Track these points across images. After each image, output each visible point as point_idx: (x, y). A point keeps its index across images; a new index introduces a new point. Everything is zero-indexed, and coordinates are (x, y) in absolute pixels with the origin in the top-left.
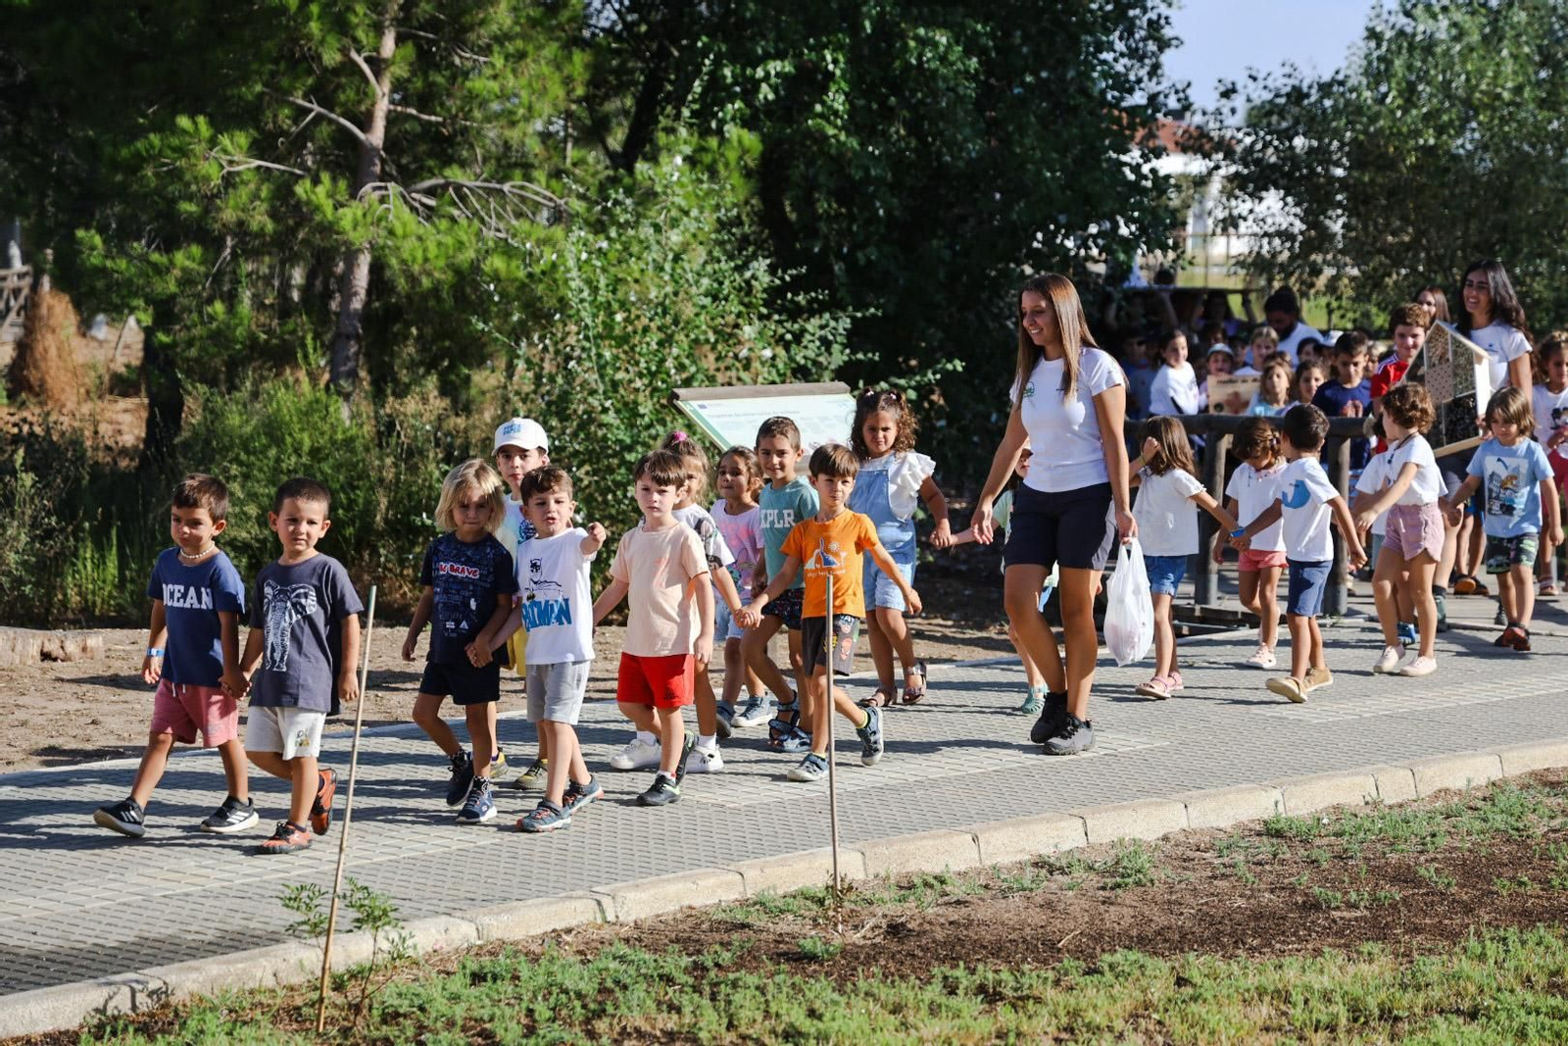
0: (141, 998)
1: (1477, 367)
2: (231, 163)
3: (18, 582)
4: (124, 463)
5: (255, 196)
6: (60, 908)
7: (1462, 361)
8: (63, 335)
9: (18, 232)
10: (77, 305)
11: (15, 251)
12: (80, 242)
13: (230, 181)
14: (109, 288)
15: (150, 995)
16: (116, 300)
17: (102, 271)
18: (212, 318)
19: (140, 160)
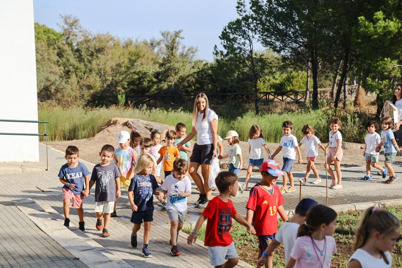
0: (380, 205)
1: (394, 112)
2: (394, 65)
3: (356, 136)
4: (373, 116)
5: (398, 71)
6: (366, 189)
7: (391, 110)
8: (363, 96)
9: (356, 79)
10: (365, 90)
11: (355, 82)
12: (367, 80)
13: (393, 69)
14: (371, 87)
15: (382, 205)
16: (373, 89)
17: (371, 84)
18: (389, 92)
19: (378, 66)
